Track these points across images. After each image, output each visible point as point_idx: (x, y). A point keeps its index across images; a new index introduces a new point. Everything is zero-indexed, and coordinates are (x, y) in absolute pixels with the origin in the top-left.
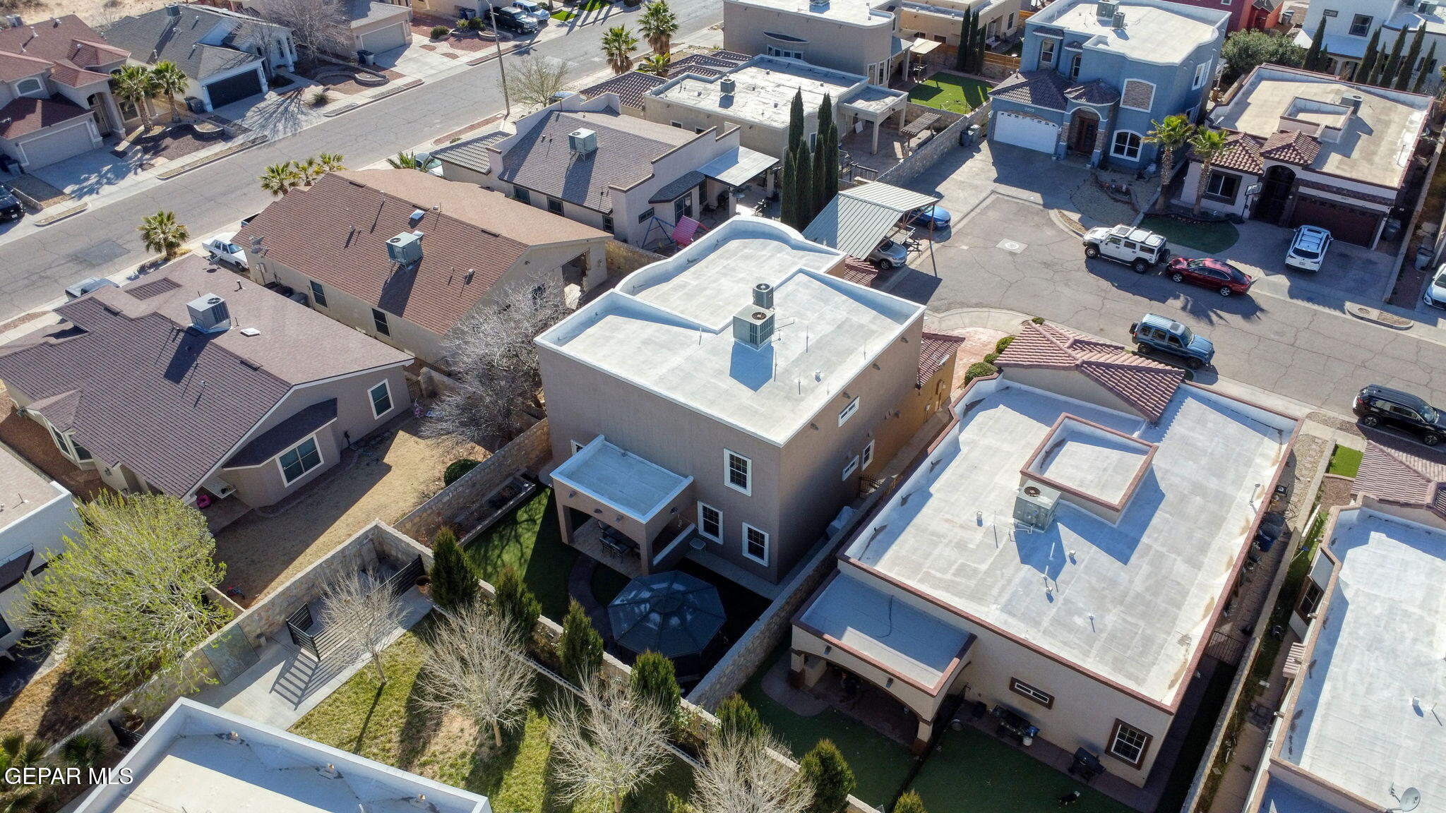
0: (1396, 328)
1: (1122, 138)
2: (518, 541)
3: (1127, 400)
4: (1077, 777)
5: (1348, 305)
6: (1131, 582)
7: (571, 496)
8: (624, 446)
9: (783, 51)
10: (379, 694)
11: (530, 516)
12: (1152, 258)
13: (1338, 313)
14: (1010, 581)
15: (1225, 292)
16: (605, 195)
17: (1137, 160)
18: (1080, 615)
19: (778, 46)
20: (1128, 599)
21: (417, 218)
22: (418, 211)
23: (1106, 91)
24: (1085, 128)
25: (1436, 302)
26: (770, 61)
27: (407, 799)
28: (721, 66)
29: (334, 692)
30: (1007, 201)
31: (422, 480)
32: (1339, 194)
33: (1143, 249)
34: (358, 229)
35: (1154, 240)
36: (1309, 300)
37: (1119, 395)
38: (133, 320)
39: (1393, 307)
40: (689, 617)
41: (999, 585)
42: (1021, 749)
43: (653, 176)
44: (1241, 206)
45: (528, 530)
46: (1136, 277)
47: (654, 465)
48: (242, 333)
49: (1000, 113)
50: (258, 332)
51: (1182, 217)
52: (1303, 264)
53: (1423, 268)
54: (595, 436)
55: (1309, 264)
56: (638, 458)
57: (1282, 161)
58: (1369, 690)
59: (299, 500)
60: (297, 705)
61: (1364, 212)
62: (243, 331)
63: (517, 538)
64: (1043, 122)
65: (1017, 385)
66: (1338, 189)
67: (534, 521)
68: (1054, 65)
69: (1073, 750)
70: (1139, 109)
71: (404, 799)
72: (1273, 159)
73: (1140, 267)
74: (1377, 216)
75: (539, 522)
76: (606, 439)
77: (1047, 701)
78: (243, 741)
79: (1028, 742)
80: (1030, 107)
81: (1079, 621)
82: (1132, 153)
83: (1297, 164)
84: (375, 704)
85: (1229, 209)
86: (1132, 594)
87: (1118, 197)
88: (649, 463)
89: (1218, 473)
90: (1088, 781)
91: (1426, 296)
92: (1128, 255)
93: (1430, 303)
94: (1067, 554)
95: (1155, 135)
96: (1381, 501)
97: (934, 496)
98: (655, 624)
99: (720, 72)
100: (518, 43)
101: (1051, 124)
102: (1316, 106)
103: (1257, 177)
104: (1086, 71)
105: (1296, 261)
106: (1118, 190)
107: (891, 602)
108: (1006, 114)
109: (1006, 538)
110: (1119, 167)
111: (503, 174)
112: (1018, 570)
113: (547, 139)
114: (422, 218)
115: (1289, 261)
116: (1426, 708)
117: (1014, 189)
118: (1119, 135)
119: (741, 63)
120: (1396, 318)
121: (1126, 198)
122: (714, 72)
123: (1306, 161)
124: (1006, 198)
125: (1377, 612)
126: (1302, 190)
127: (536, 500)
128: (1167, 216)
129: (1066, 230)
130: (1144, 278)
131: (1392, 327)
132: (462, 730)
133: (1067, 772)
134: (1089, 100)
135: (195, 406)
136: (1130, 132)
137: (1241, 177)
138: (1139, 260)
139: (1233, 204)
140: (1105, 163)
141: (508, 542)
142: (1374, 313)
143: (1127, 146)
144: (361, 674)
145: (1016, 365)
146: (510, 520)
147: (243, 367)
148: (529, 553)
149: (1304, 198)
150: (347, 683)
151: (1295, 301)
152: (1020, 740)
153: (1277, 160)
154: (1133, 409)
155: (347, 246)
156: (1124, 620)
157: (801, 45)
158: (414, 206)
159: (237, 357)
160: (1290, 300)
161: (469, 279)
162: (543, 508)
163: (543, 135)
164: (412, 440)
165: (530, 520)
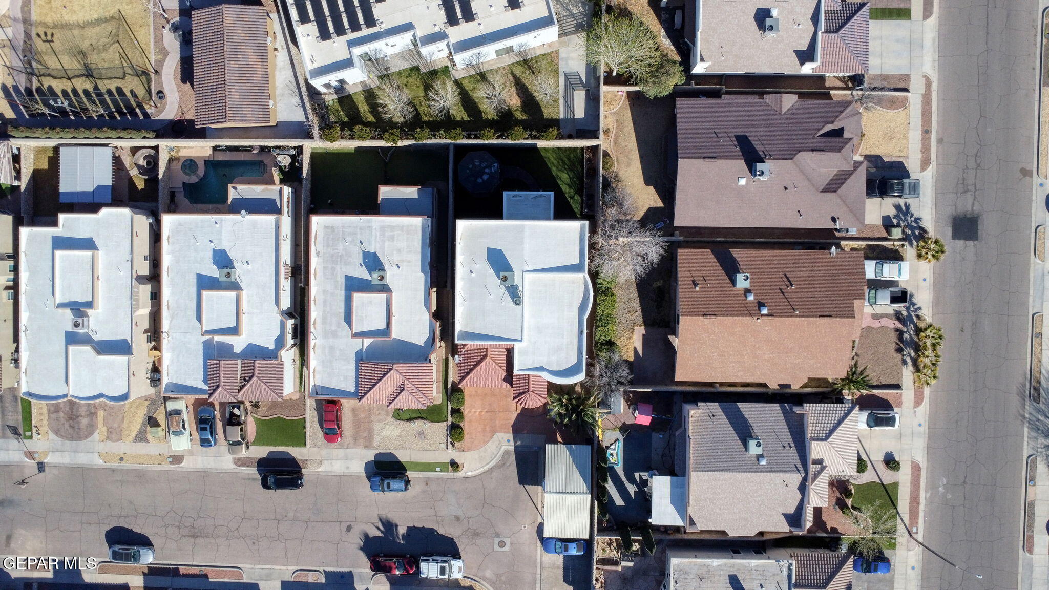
2: (568, 185)
6: (341, 268)
13: (328, 569)
14: (375, 242)
18: (350, 241)
20: (339, 260)
22: (767, 313)
41: (378, 238)
45: (568, 193)
48: (744, 176)
50: (740, 183)
60: (565, 74)
62: (745, 179)
63: (570, 187)
75: (569, 199)
81: (349, 239)
86: (339, 263)
89: (332, 348)
94: (364, 267)
97: (420, 272)
109: (386, 263)
112: (375, 248)
113: (788, 446)
127: (579, 209)
141: (571, 182)
146: (579, 192)
148: (560, 182)
151: (348, 570)
155: (785, 275)
156: (337, 250)
158: (772, 315)
159: (720, 158)
160: (352, 570)
161: (695, 284)
162: (573, 206)
163: (793, 449)
164: (653, 205)
165: (572, 198)
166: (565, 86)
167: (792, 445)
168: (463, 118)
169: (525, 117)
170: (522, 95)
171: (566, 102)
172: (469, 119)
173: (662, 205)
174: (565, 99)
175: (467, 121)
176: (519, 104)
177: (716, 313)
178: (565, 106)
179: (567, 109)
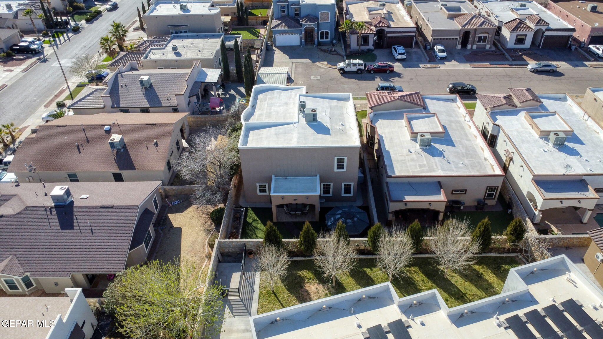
0: (437, 68)
1: (322, 33)
2: (258, 229)
3: (416, 104)
4: (479, 211)
5: (421, 65)
6: (461, 150)
7: (283, 198)
8: (284, 175)
9: (178, 31)
10: (275, 295)
11: (252, 219)
12: (362, 68)
13: (419, 69)
14: (435, 163)
15: (388, 72)
16: (169, 100)
17: (329, 40)
18: (459, 164)
19: (176, 30)
20: (465, 155)
21: (108, 129)
22: (106, 127)
23: (313, 18)
24: (307, 34)
25: (441, 58)
26: (178, 36)
27: (360, 300)
28: (161, 42)
29: (258, 303)
30: (299, 64)
31: (199, 226)
32: (400, 33)
33: (359, 65)
34: (79, 144)
35: (361, 62)
36: (410, 67)
37: (413, 103)
38: (15, 215)
39: (431, 62)
40: (358, 216)
41: (434, 165)
42: (461, 211)
43: (188, 86)
44: (371, 45)
45: (258, 224)
46: (360, 75)
47: (300, 177)
48: (80, 199)
49: (276, 35)
50: (88, 196)
51: (357, 54)
52: (402, 57)
53: (429, 50)
54: (271, 178)
55: (404, 57)
56: (292, 177)
57: (381, 27)
58: (532, 152)
59: (154, 256)
60: (249, 314)
61: (408, 37)
62: (81, 198)
63: (256, 228)
64: (293, 35)
65: (378, 112)
66: (399, 31)
67: (256, 220)
68: (287, 13)
69: (476, 204)
70: (326, 22)
71: (358, 301)
72: (378, 27)
73: (360, 72)
74: (412, 37)
75: (258, 219)
76: (275, 176)
77: (464, 192)
78: (283, 319)
79: (462, 208)
80: (287, 30)
81: (461, 165)
82: (327, 38)
83: (386, 27)
84: (278, 298)
85: (367, 47)
86: (464, 154)
87: (332, 53)
88: (298, 177)
90: (483, 210)
91: (437, 57)
92: (354, 69)
93: (439, 59)
94: (441, 150)
95: (343, 28)
96: (494, 107)
97: (390, 151)
98: (351, 223)
99: (164, 44)
100: (38, 58)
101: (296, 34)
102: (374, 9)
103: (374, 35)
104: (303, 13)
105: (400, 57)
106: (331, 51)
107: (409, 184)
108: (279, 35)
109: (422, 153)
110: (325, 44)
111: (113, 105)
112: (434, 159)
113: (124, 86)
114: (110, 129)
115: (397, 57)
116: (546, 150)
117: (298, 60)
118: (321, 33)
119: (169, 39)
120: (435, 65)
121: (335, 53)
122: (163, 45)
123: (388, 25)
124: (298, 63)
125: (516, 134)
126: (389, 35)
127: (248, 213)
128: (352, 54)
129: (327, 68)
130: (362, 75)
131: (436, 68)
132: (317, 288)
133: (475, 210)
134: (310, 22)
135: (93, 234)
136: (324, 30)
137: (368, 36)
138: (359, 70)
139: (368, 45)
140: (319, 44)
141: (254, 231)
142: (429, 66)
143: (324, 36)
144: (261, 293)
145: (377, 106)
146: (247, 224)
147: (103, 209)
149: (390, 37)
150: (259, 298)
151: (406, 69)
152: (460, 208)
153: (379, 27)
154: (418, 106)
155: (80, 152)
157: (187, 27)
158: (102, 125)
159: (96, 207)
160: (404, 69)
161: (156, 144)
162: (254, 215)
163: (120, 85)
164: (177, 215)
165: (254, 220)
166: (251, 303)
167: (120, 87)
168: (372, 270)
169: (300, 272)
170: (303, 293)
171: (251, 286)
172: (365, 269)
173: (169, 215)
174: (253, 289)
175: (367, 268)
176: (307, 285)
177: (146, 126)
178: (253, 283)
179: (251, 281)
